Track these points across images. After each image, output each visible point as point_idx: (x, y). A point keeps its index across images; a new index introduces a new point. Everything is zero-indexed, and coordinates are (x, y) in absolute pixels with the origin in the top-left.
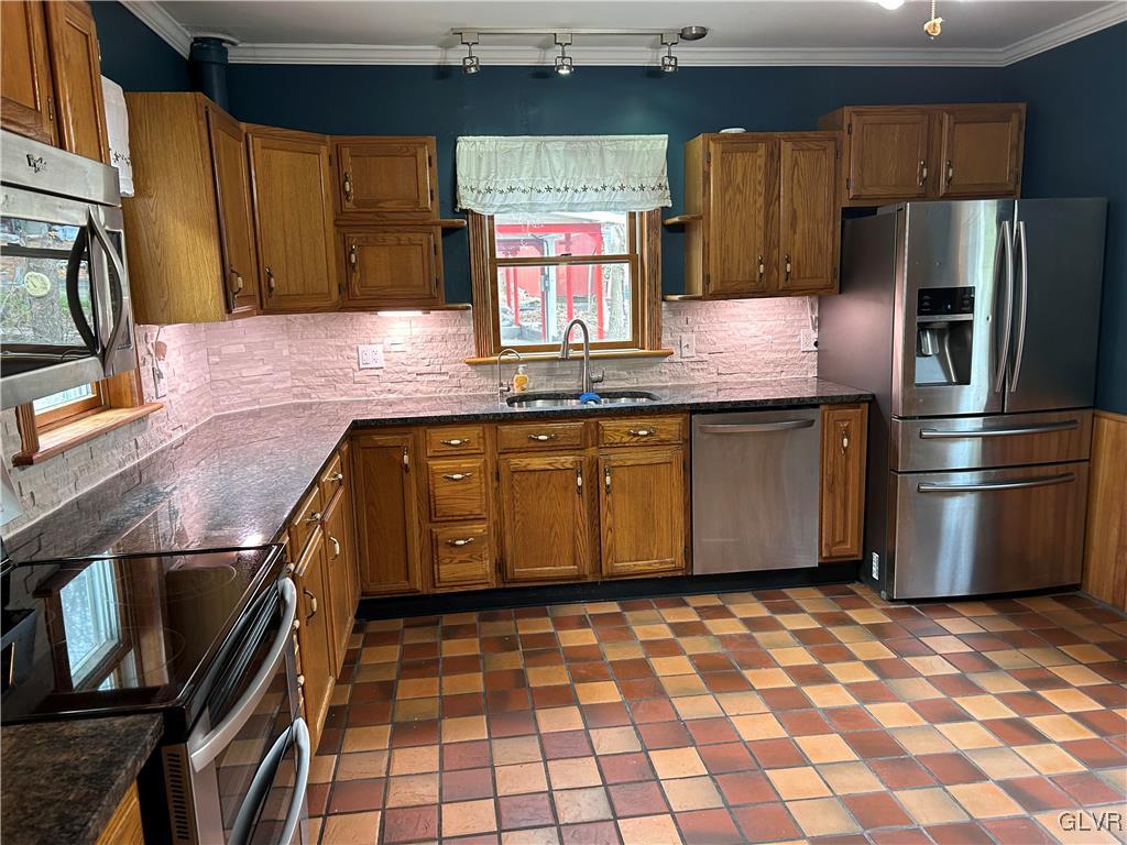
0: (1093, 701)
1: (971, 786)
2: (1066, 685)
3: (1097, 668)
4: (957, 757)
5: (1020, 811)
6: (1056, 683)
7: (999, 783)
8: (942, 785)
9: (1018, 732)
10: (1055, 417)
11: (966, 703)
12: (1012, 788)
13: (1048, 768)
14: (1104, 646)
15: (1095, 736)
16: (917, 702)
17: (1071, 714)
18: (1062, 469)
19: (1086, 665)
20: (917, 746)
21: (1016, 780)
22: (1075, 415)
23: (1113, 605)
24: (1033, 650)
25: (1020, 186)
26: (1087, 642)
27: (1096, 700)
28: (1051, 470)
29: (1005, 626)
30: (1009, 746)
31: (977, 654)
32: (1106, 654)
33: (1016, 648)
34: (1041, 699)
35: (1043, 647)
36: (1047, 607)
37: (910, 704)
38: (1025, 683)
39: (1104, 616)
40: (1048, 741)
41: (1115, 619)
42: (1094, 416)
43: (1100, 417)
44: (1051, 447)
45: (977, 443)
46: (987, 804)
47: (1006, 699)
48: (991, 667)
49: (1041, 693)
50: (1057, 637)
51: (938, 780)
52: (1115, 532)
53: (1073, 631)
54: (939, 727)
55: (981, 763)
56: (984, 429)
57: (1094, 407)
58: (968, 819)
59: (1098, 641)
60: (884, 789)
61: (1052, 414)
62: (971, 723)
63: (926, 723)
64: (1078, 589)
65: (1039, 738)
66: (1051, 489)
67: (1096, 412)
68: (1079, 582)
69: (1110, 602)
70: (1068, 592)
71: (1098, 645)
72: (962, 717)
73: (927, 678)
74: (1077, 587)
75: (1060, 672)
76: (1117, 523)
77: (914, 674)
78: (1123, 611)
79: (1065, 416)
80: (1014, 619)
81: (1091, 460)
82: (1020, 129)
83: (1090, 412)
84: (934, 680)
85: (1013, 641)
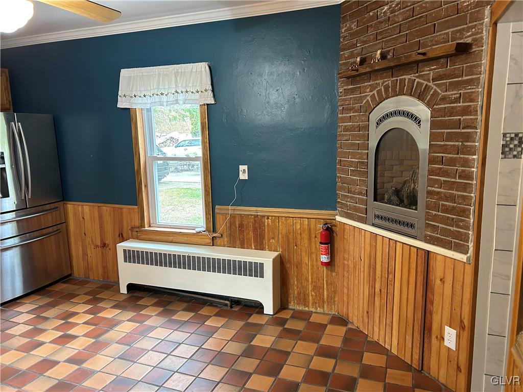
0: (89, 315)
1: (54, 368)
2: (78, 313)
3: (87, 303)
4: (45, 361)
5: (77, 367)
6: (73, 314)
7: (65, 361)
8: (41, 374)
9: (66, 339)
10: (48, 207)
11: (41, 338)
12: (71, 361)
13: (81, 346)
14: (86, 294)
15: (94, 327)
16: (18, 348)
17: (83, 323)
18: (55, 228)
19: (83, 303)
20: (24, 366)
21: (71, 356)
22: (57, 205)
23: (85, 277)
24: (61, 306)
25: (12, 106)
26: (80, 295)
27: (90, 314)
28: (51, 229)
29: (47, 300)
30: (64, 346)
31: (38, 317)
32: (88, 296)
33: (54, 307)
34: (70, 323)
35: (65, 302)
36: (61, 287)
37: (15, 350)
38: (62, 319)
39: (83, 283)
40: (78, 337)
41: (87, 282)
42: (64, 204)
43: (66, 204)
44: (49, 219)
45: (15, 224)
46: (62, 372)
47: (56, 329)
48: (46, 319)
49: (69, 320)
50: (68, 297)
51: (40, 374)
52: (81, 248)
53: (74, 293)
54: (32, 353)
55: (55, 358)
56: (16, 217)
57: (63, 200)
58: (57, 381)
59: (84, 292)
60: (17, 390)
61: (47, 206)
62: (45, 345)
63: (26, 354)
64: (71, 276)
65: (75, 337)
66: (52, 237)
67: (65, 202)
68: (70, 273)
69: (83, 277)
70: (67, 278)
71: (84, 294)
72: (41, 344)
73: (19, 336)
74: (70, 275)
75: (74, 310)
76: (81, 245)
77: (13, 336)
78: (89, 278)
79: (52, 206)
80: (50, 296)
81: (66, 222)
82: (7, 80)
83: (62, 202)
84: (23, 335)
85: (52, 305)
